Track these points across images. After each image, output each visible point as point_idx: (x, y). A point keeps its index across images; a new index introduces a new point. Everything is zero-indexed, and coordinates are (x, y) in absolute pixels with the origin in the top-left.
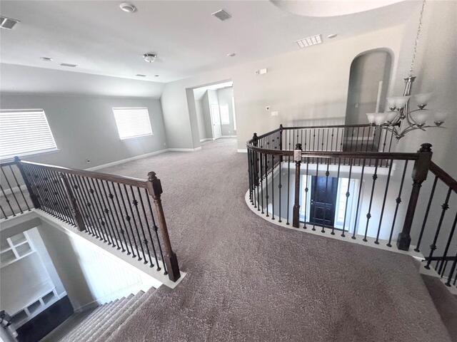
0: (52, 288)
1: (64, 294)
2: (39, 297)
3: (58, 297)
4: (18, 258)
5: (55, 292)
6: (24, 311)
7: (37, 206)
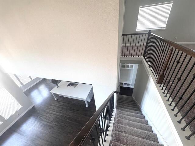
0: (131, 83)
1: (133, 87)
2: (127, 83)
3: (130, 86)
4: (129, 69)
5: (131, 84)
6: (123, 83)
7: (144, 56)
